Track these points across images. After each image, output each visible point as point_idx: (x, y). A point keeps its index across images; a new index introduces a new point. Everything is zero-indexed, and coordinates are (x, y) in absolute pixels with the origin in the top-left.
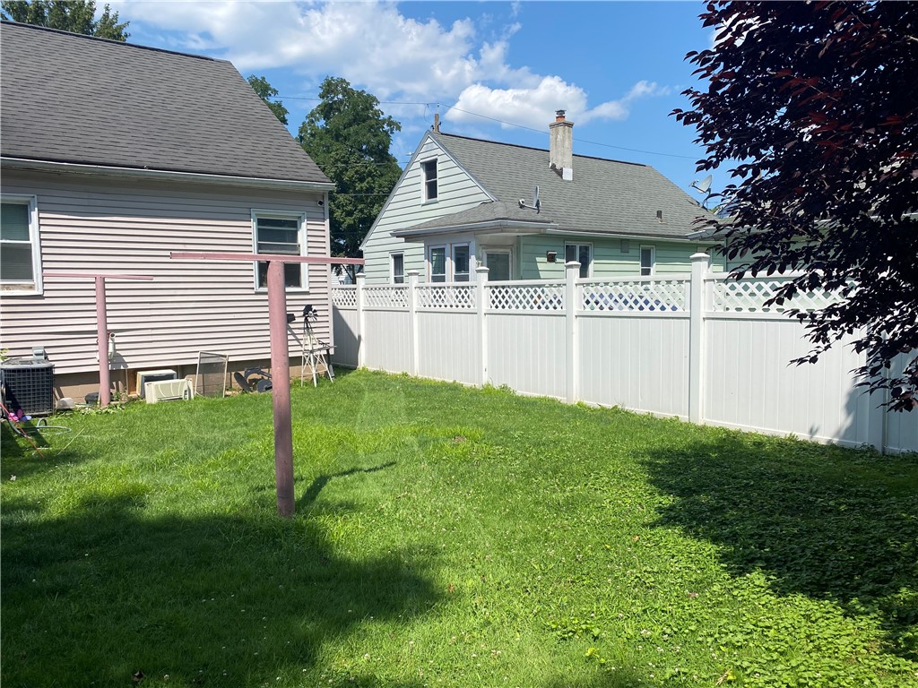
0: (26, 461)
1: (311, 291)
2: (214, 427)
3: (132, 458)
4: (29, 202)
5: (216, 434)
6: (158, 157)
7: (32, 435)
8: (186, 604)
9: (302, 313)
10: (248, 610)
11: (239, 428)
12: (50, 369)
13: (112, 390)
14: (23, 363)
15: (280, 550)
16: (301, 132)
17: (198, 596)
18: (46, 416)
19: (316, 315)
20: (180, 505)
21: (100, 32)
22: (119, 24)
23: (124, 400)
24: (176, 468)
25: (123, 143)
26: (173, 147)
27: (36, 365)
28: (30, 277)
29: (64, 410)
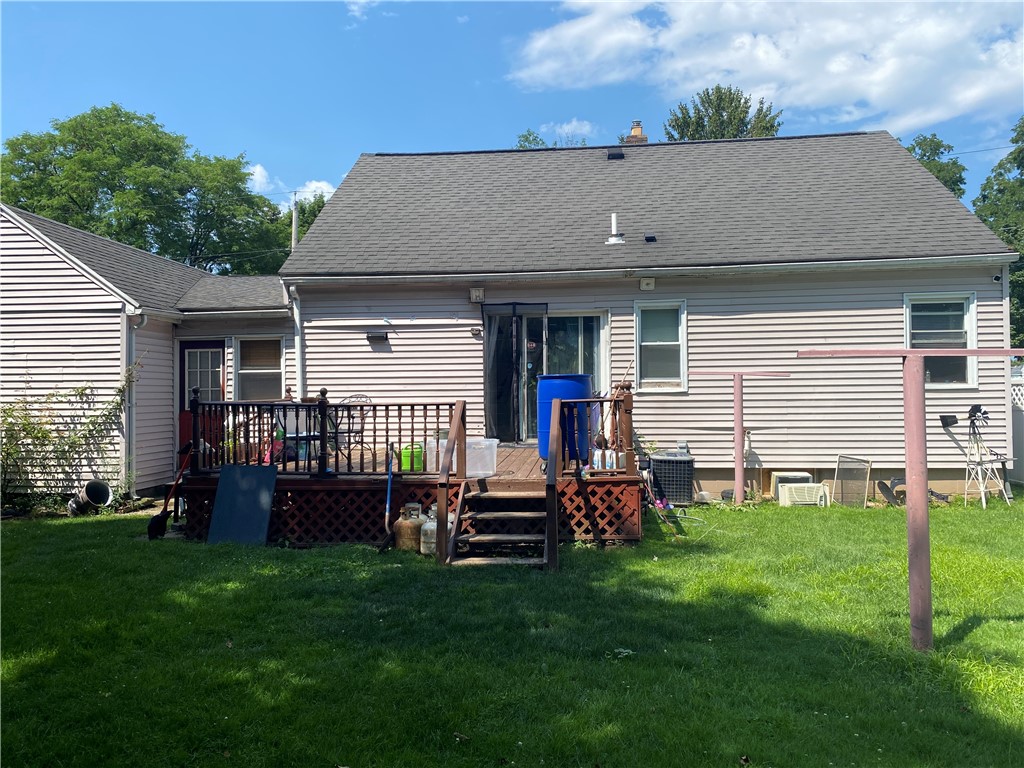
0: (667, 545)
1: (981, 388)
2: (848, 539)
3: (759, 557)
4: (680, 306)
5: (850, 547)
6: (801, 248)
7: (673, 522)
8: (798, 710)
9: (967, 415)
10: (862, 737)
11: (877, 544)
12: (691, 462)
13: (746, 489)
14: (669, 454)
15: (908, 685)
16: (984, 190)
17: (809, 706)
18: (686, 507)
19: (987, 418)
20: (802, 613)
21: (753, 128)
22: (772, 114)
23: (757, 500)
24: (803, 576)
25: (766, 239)
26: (817, 235)
27: (679, 458)
28: (677, 375)
29: (702, 503)
